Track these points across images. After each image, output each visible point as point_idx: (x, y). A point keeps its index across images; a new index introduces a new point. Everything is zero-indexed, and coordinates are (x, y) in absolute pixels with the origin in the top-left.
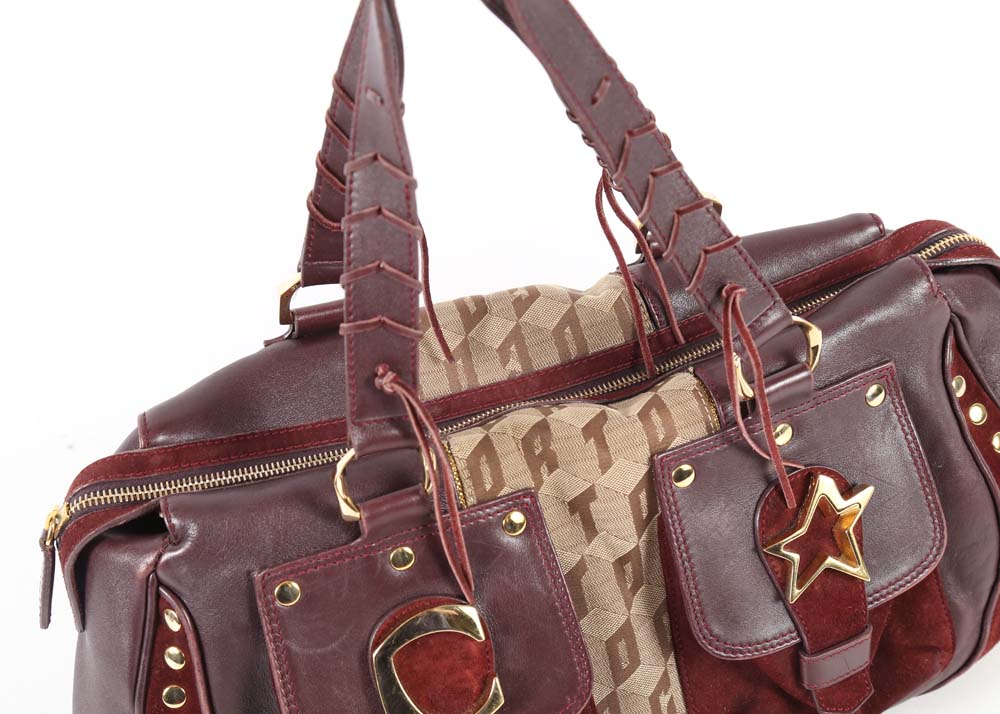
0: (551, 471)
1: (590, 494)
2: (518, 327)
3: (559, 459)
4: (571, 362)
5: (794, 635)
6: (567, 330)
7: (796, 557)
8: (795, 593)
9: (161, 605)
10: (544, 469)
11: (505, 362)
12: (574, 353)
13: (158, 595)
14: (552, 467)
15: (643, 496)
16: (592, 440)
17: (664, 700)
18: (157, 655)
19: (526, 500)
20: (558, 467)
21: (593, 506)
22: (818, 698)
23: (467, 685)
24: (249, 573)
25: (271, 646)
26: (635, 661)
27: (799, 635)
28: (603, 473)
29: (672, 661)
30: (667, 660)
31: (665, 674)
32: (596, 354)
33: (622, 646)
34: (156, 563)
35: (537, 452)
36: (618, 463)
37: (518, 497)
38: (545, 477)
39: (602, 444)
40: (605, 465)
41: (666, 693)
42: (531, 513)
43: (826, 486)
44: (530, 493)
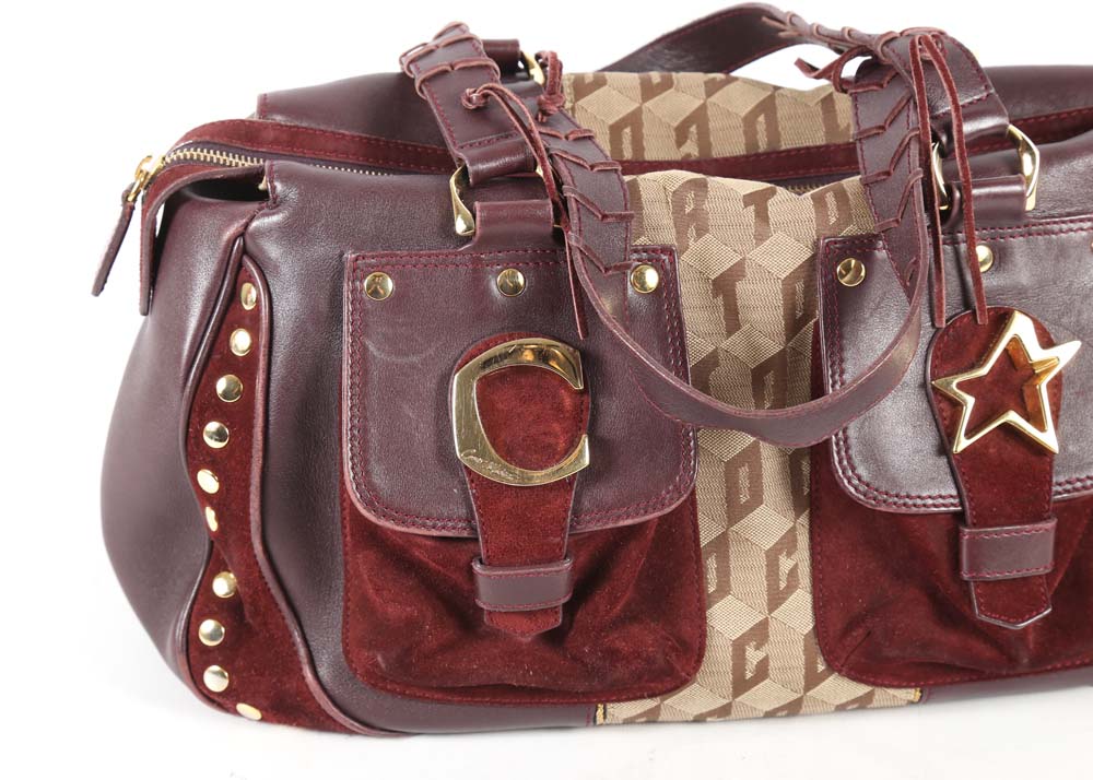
0: (699, 235)
1: (736, 272)
2: (703, 107)
3: (711, 222)
4: (758, 155)
5: (956, 501)
6: (761, 118)
7: (970, 401)
8: (962, 443)
9: (242, 276)
10: (692, 231)
11: (680, 142)
12: (763, 146)
13: (240, 265)
14: (701, 232)
15: (799, 286)
16: (752, 208)
17: (786, 564)
18: (222, 336)
19: (662, 257)
20: (707, 231)
21: (741, 287)
22: (977, 599)
23: (552, 440)
24: (341, 255)
25: (347, 339)
26: (756, 499)
27: (962, 504)
28: (757, 245)
29: (804, 520)
30: (797, 516)
31: (793, 530)
32: (788, 151)
33: (744, 472)
34: (246, 226)
35: (687, 211)
36: (777, 237)
37: (654, 251)
38: (691, 242)
39: (762, 216)
40: (760, 238)
41: (789, 555)
42: (666, 272)
43: (1021, 327)
44: (668, 250)
